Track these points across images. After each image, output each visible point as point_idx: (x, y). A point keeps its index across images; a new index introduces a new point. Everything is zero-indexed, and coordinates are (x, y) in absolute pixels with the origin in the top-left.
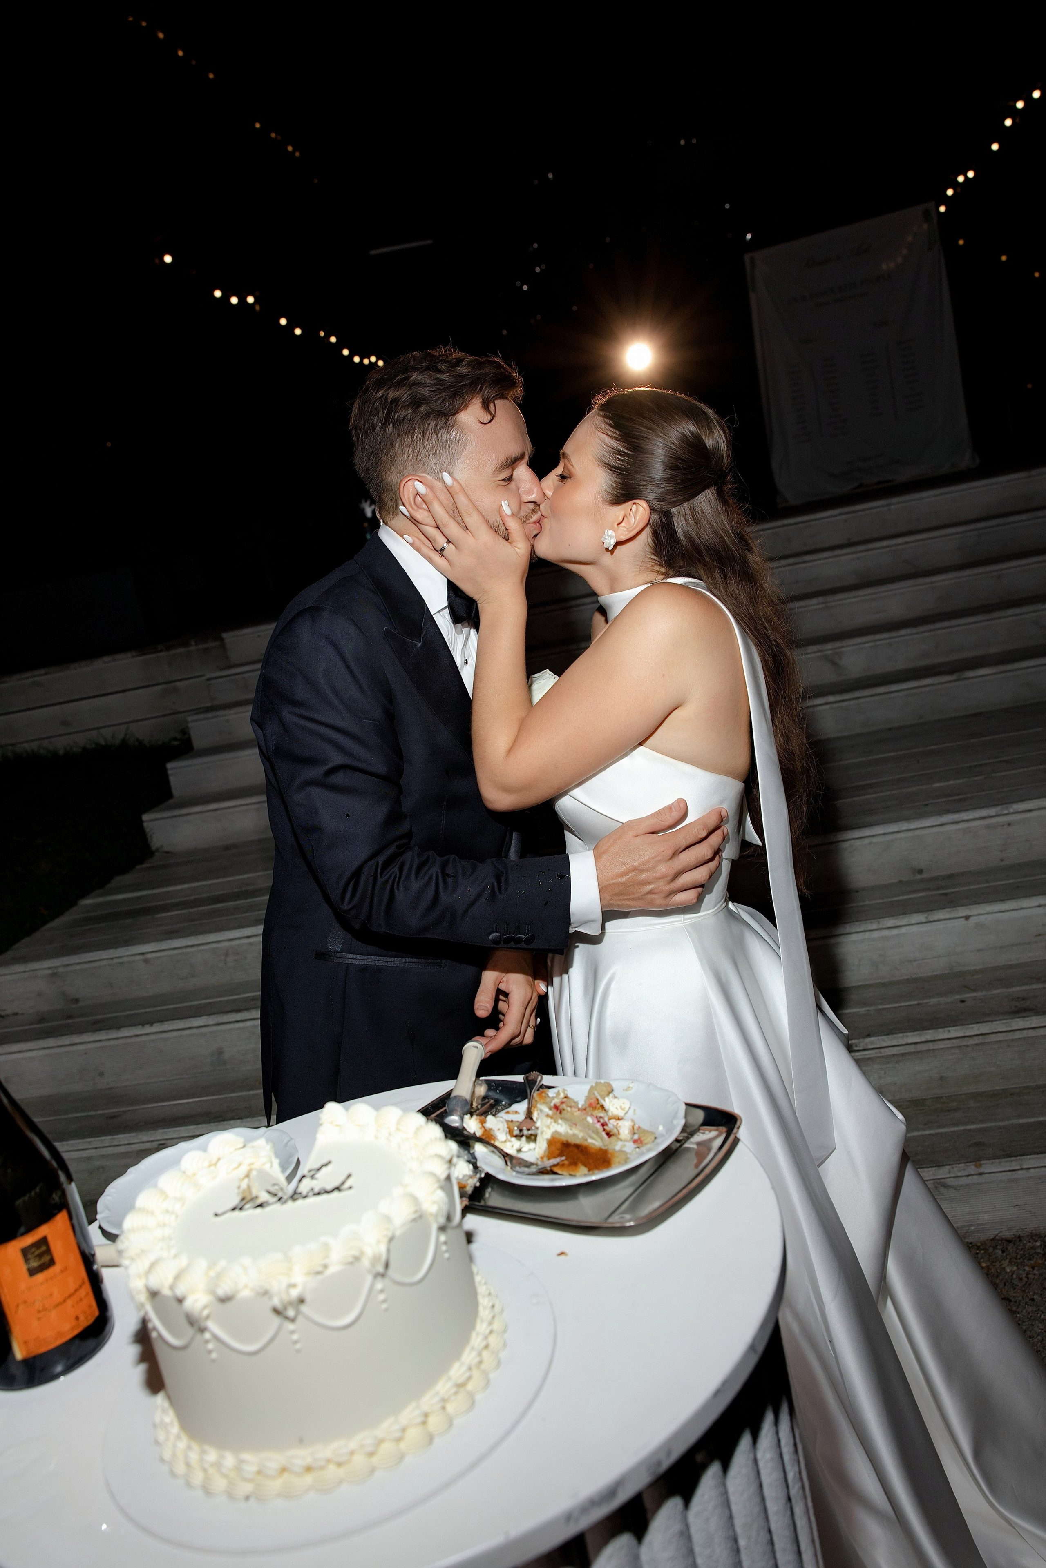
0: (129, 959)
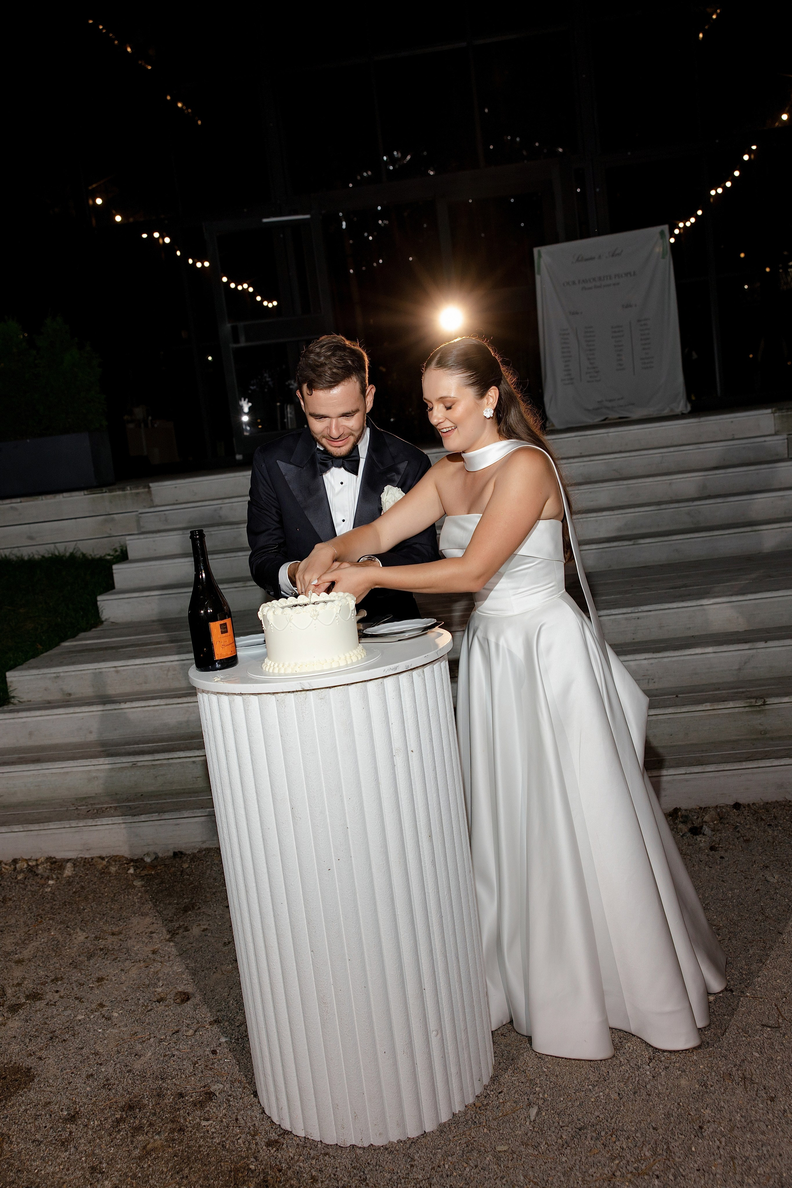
0: (107, 670)
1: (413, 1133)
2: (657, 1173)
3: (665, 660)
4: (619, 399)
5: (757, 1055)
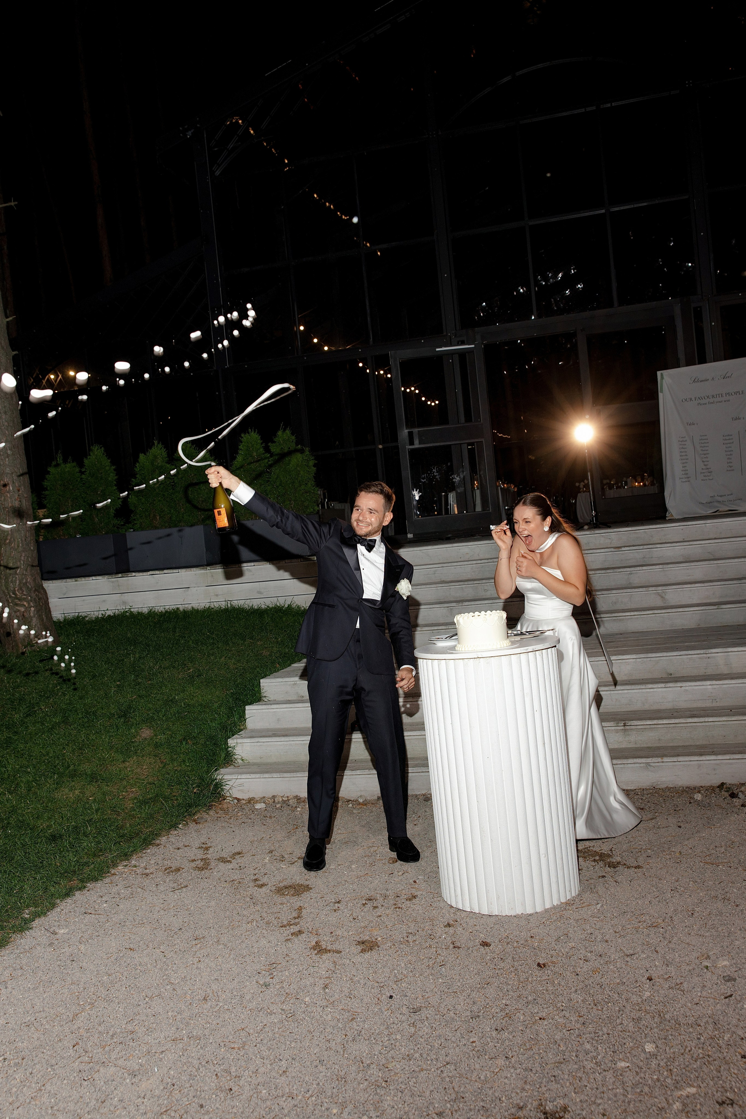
1: (529, 911)
2: (663, 926)
3: (725, 686)
4: (728, 495)
5: (735, 890)
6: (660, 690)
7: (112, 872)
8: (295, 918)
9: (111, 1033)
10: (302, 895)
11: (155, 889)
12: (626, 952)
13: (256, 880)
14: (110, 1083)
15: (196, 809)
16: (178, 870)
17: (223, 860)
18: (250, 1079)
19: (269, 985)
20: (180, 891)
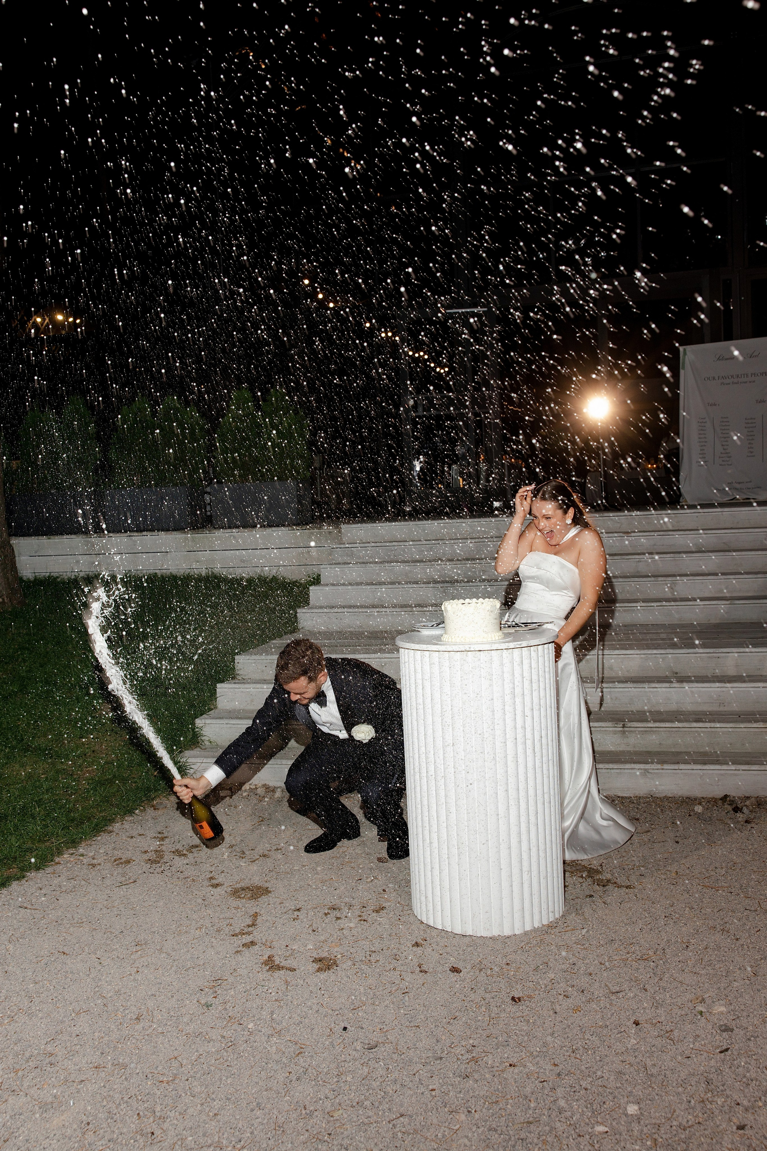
2: (654, 960)
3: (734, 689)
4: (747, 482)
6: (664, 690)
7: (57, 861)
8: (249, 926)
9: (27, 1055)
10: (260, 899)
11: (100, 882)
12: (611, 988)
13: (211, 878)
14: (17, 1117)
15: (156, 794)
16: (128, 862)
17: (179, 853)
18: (175, 1122)
19: (211, 1005)
20: (127, 886)
